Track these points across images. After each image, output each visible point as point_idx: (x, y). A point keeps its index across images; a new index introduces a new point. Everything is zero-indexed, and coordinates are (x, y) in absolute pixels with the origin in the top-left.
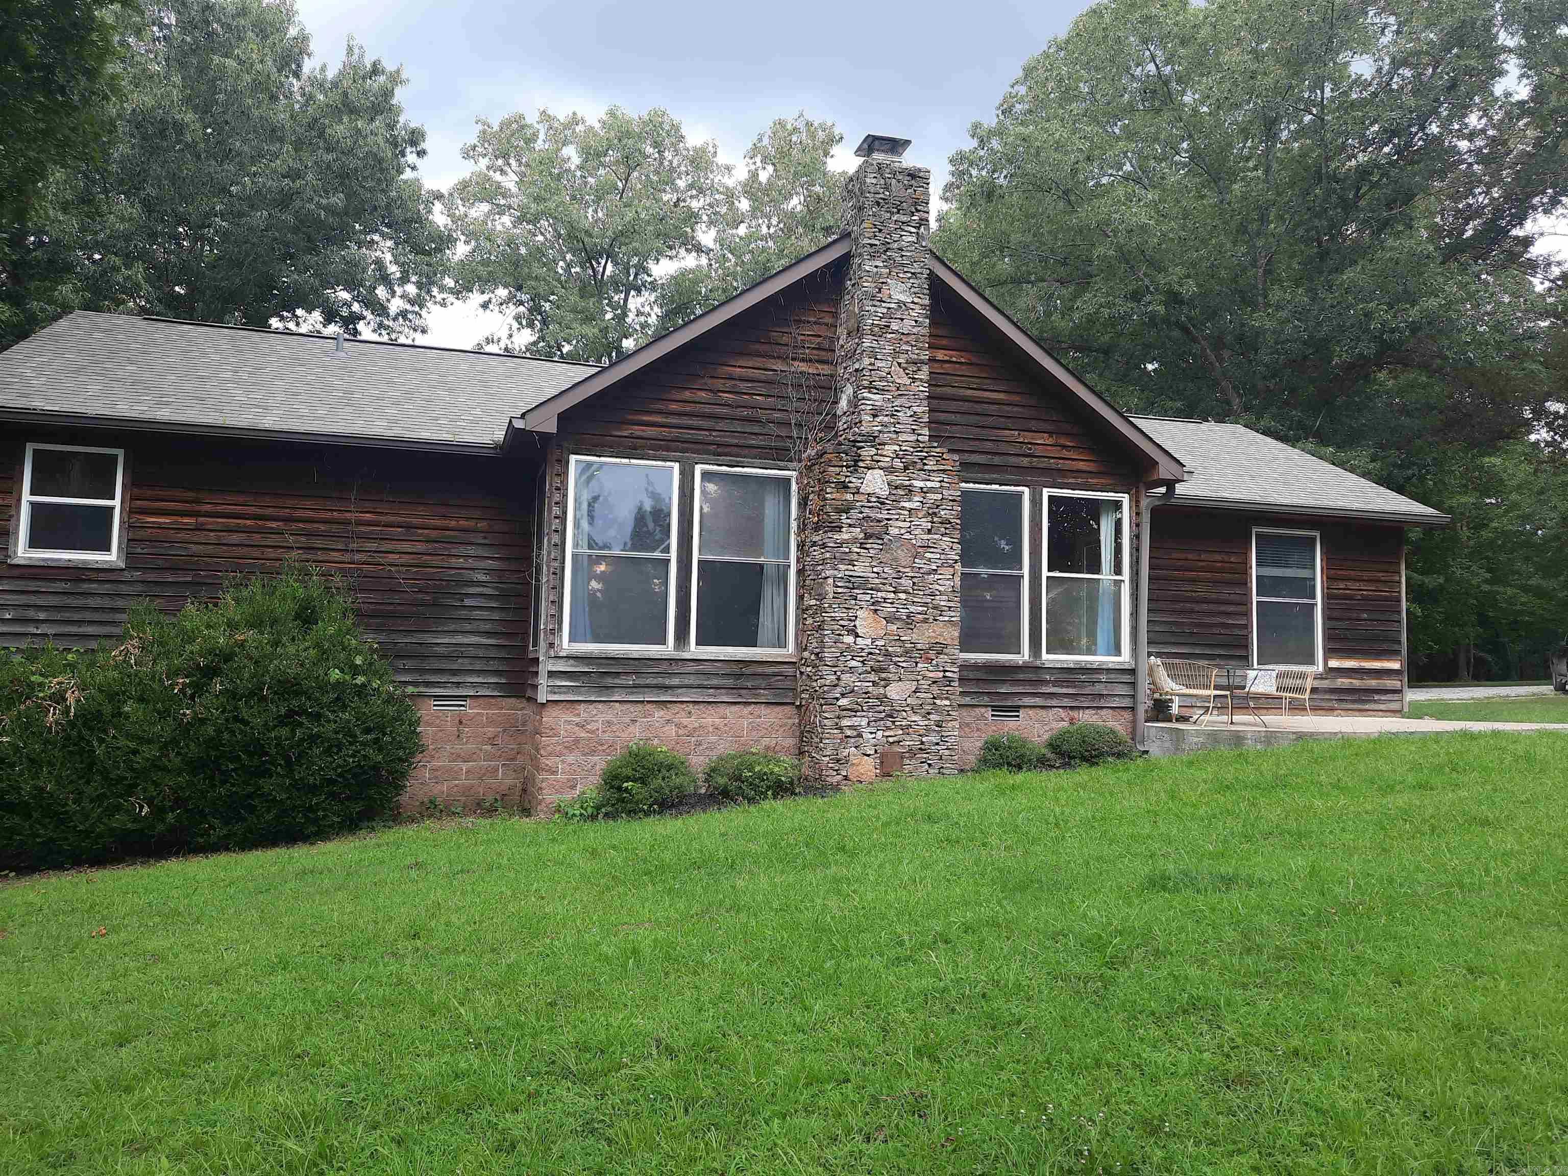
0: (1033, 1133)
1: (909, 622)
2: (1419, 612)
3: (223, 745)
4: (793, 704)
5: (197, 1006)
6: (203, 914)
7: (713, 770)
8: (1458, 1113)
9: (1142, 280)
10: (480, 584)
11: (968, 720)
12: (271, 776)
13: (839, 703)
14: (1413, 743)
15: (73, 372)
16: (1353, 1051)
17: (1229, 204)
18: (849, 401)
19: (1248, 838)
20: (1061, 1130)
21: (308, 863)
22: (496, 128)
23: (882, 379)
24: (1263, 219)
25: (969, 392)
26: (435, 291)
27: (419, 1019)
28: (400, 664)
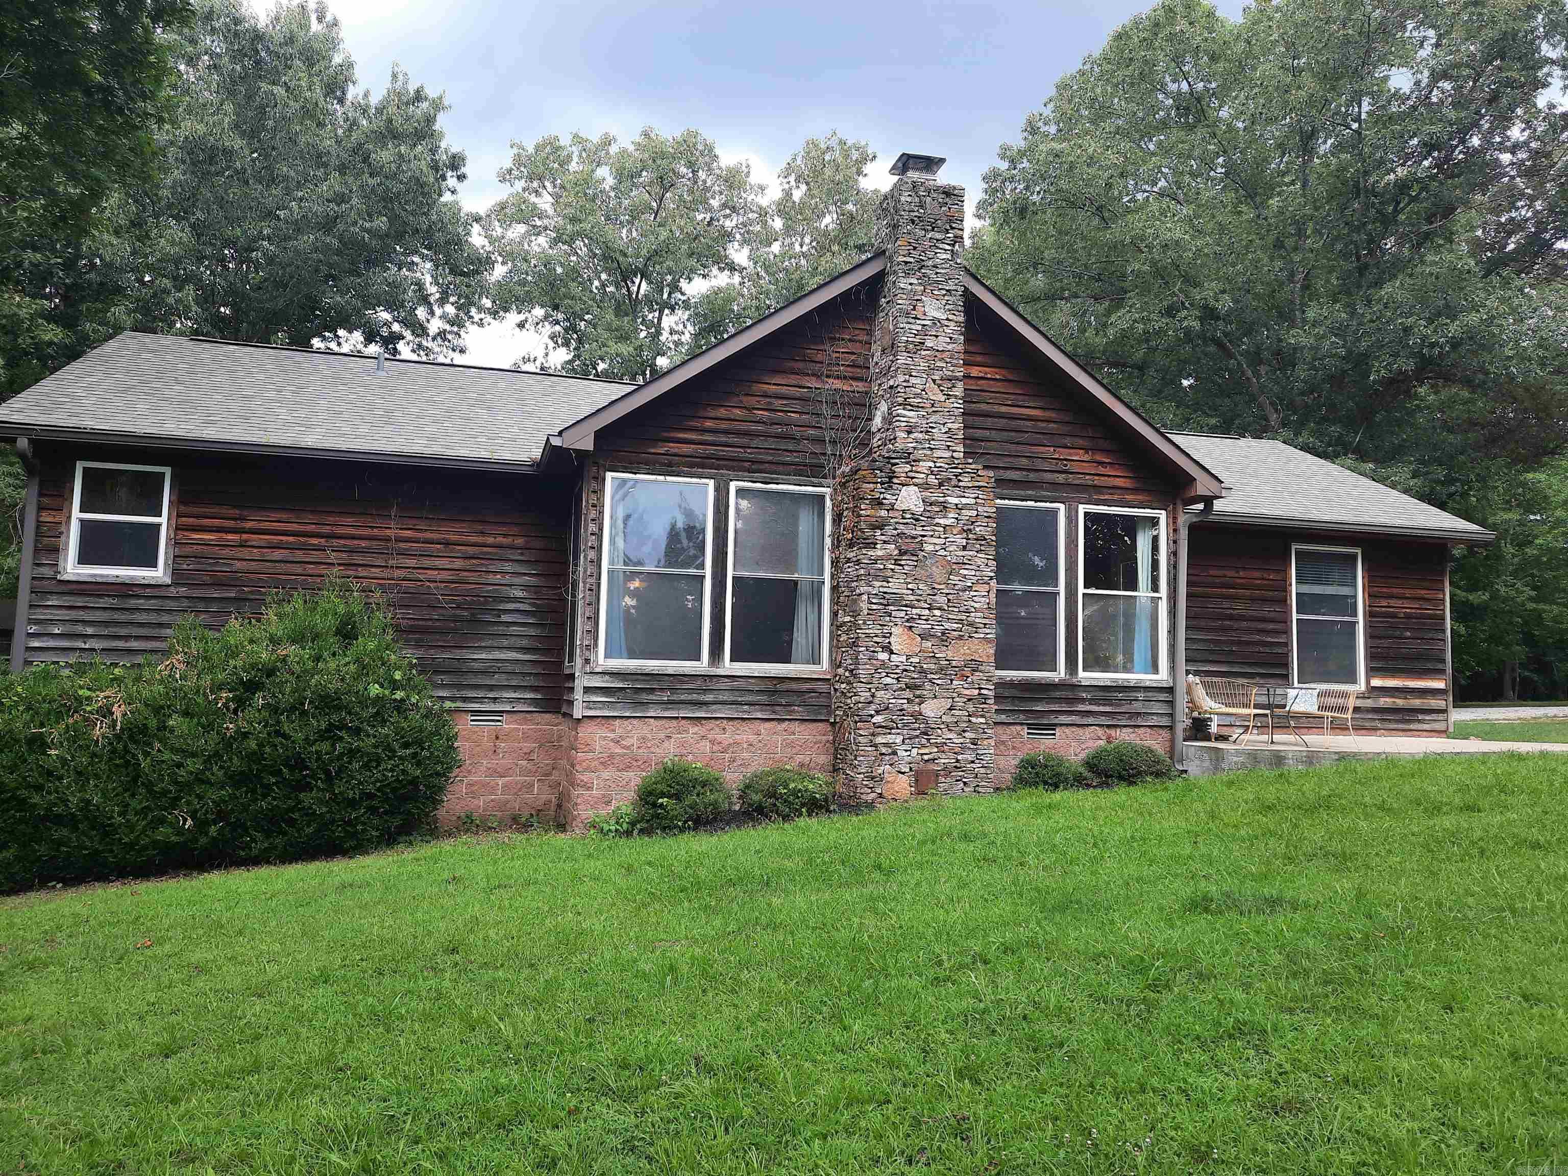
0: (1079, 1158)
1: (944, 639)
2: (1462, 630)
3: (265, 759)
4: (828, 721)
5: (240, 1018)
6: (245, 927)
7: (748, 787)
8: (1517, 1145)
9: (1177, 296)
10: (516, 600)
11: (1004, 738)
12: (311, 790)
13: (874, 720)
14: (1459, 764)
15: (123, 392)
16: (1405, 1080)
17: (1266, 219)
18: (884, 418)
19: (1290, 859)
20: (1106, 1155)
21: (347, 878)
22: (531, 150)
23: (917, 395)
24: (1301, 233)
25: (1004, 409)
26: (473, 311)
27: (460, 1033)
28: (438, 679)
